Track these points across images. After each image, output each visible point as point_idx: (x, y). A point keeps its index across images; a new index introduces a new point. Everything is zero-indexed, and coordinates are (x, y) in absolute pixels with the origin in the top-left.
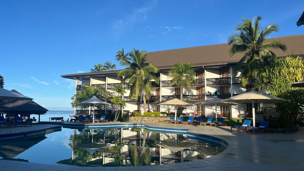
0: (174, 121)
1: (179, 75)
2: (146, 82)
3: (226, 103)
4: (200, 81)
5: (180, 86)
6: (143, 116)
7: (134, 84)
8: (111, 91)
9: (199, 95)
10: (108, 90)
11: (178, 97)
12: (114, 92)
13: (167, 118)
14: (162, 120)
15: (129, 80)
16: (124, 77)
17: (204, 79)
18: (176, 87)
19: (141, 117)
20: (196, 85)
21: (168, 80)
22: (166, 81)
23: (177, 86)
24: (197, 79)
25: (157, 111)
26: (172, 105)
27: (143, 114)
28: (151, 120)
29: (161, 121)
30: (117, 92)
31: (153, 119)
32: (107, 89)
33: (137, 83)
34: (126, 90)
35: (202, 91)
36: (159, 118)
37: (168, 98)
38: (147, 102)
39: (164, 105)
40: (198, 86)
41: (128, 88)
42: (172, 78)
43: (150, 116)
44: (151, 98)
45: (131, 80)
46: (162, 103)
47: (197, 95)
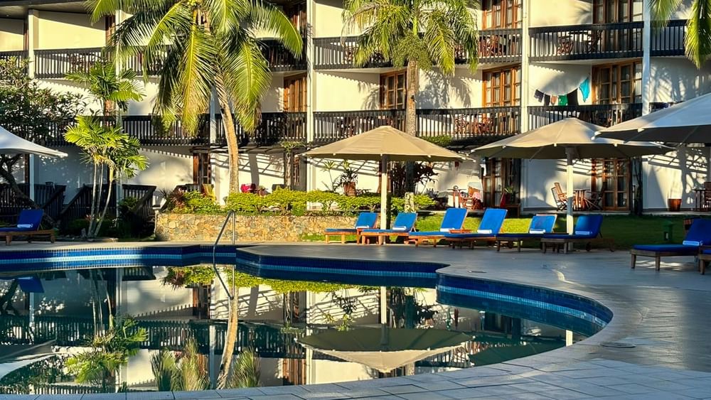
0: (374, 234)
1: (398, 8)
2: (237, 41)
3: (616, 142)
4: (502, 41)
5: (406, 63)
6: (231, 212)
7: (176, 56)
8: (58, 89)
9: (492, 110)
10: (43, 85)
11: (395, 117)
12: (75, 90)
13: (340, 219)
14: (317, 230)
15: (152, 31)
16: (121, 17)
17: (520, 30)
18: (386, 70)
19: (215, 217)
20: (481, 61)
21: (344, 35)
22: (337, 39)
23: (389, 65)
24: (484, 34)
25: (293, 188)
26: (366, 157)
27: (222, 204)
28: (266, 231)
29: (315, 235)
30: (95, 92)
31: (272, 225)
32: (38, 76)
33: (194, 50)
34: (139, 84)
35: (509, 86)
36: (304, 220)
37: (346, 122)
38: (243, 141)
39: (330, 156)
40: (489, 66)
41: (149, 73)
42: (368, 26)
43: (261, 212)
44: (261, 126)
45: (160, 32)
46: (316, 151)
47: (484, 110)
